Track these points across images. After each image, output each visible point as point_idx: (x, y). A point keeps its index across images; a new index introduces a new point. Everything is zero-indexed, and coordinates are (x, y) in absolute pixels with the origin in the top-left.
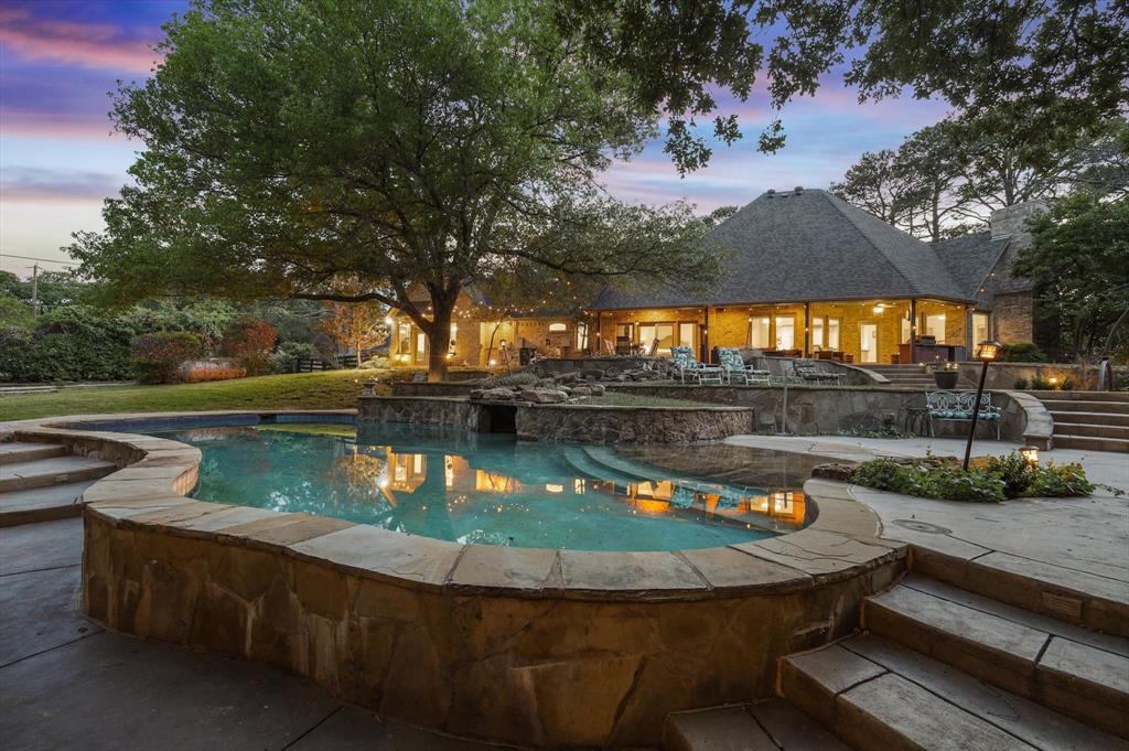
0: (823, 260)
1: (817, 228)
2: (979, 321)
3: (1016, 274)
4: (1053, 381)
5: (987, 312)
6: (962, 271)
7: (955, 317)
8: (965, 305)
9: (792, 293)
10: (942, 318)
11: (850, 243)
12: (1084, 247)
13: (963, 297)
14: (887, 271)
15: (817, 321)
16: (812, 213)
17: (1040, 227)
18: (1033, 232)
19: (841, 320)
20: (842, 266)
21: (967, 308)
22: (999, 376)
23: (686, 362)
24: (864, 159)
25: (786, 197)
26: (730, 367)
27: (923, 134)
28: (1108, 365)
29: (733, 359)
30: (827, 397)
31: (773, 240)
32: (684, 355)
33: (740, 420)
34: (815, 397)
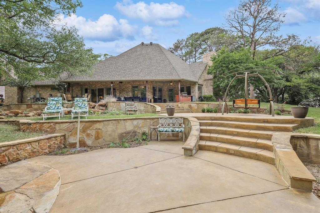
1: (154, 56)
3: (209, 73)
5: (202, 85)
6: (195, 72)
9: (142, 77)
11: (163, 61)
12: (224, 65)
14: (172, 70)
16: (154, 51)
17: (214, 59)
18: (213, 61)
19: (163, 87)
20: (160, 68)
22: (198, 107)
23: (54, 106)
24: (178, 41)
25: (147, 45)
26: (78, 108)
27: (192, 35)
28: (226, 103)
29: (81, 104)
30: (111, 124)
31: (140, 58)
32: (54, 102)
33: (35, 147)
34: (103, 125)
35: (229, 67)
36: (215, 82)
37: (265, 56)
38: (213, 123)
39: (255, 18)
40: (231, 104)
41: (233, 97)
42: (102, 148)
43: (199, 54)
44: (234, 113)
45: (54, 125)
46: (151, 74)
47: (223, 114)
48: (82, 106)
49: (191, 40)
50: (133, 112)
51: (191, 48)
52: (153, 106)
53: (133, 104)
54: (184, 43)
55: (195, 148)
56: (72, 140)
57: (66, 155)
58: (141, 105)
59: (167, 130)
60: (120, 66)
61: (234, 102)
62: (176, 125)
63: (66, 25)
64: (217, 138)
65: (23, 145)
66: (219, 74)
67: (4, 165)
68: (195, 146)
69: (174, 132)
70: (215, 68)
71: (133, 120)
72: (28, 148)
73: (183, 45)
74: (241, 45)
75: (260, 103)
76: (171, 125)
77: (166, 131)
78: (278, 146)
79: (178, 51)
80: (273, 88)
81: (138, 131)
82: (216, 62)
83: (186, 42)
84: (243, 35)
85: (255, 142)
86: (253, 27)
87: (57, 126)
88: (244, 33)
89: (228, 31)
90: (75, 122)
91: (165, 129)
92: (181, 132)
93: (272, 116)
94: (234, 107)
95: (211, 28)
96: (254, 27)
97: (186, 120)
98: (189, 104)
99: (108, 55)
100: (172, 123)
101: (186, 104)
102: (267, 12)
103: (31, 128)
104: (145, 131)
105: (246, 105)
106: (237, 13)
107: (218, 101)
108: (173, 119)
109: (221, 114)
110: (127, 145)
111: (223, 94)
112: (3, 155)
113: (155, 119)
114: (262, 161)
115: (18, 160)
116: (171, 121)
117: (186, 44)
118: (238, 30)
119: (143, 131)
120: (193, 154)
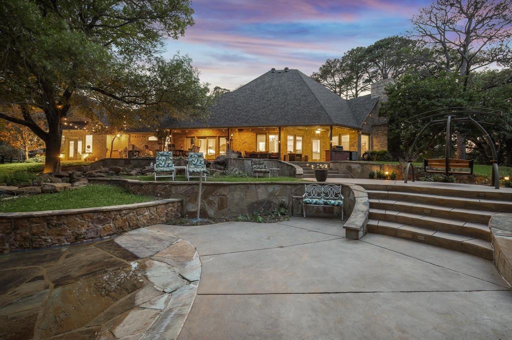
0: (291, 104)
1: (291, 88)
2: (365, 139)
3: (380, 115)
4: (387, 173)
5: (368, 135)
6: (358, 113)
7: (353, 136)
8: (358, 130)
9: (272, 121)
10: (348, 136)
11: (305, 96)
12: (408, 102)
13: (356, 126)
14: (320, 111)
15: (291, 138)
16: (291, 81)
17: (390, 92)
18: (388, 94)
19: (303, 137)
20: (300, 108)
21: (358, 132)
22: (362, 169)
23: (164, 163)
24: (327, 62)
25: (280, 72)
26: (193, 166)
27: (352, 52)
28: (411, 164)
29: (196, 160)
30: (238, 189)
31: (269, 94)
32: (164, 158)
33: (153, 213)
34: (228, 190)
35: (419, 104)
36: (391, 130)
37: (489, 84)
38: (390, 194)
39: (470, 17)
40: (420, 167)
41: (424, 153)
42: (229, 221)
43: (363, 83)
44: (425, 181)
45: (169, 186)
46: (287, 118)
47: (406, 182)
48: (198, 164)
49: (350, 60)
50: (262, 174)
51: (350, 73)
52: (291, 166)
53: (262, 162)
54: (338, 65)
55: (362, 229)
56: (191, 208)
57: (186, 226)
58: (273, 164)
59: (317, 201)
60: (240, 106)
61: (426, 163)
62: (330, 196)
63: (179, 55)
64: (396, 217)
65: (142, 209)
66: (399, 115)
67: (125, 231)
68: (363, 226)
69: (328, 204)
70: (392, 106)
71: (267, 185)
72: (146, 213)
73: (335, 69)
74: (442, 64)
75: (474, 165)
76: (323, 195)
77: (315, 204)
78: (499, 232)
79: (328, 79)
80: (504, 139)
81: (274, 201)
82: (393, 97)
83: (342, 63)
84: (445, 48)
85: (461, 226)
86: (465, 33)
87: (173, 189)
88: (448, 45)
89: (416, 43)
90: (195, 184)
91: (315, 201)
92: (338, 205)
93: (494, 187)
94: (425, 171)
95: (385, 39)
96: (468, 33)
97: (346, 188)
98: (348, 165)
99: (219, 88)
100: (324, 193)
101: (342, 164)
102: (494, 6)
103: (143, 189)
104: (284, 201)
105: (448, 168)
106: (435, 11)
107: (397, 160)
108: (326, 186)
109: (404, 181)
110: (260, 219)
111: (406, 149)
112: (124, 220)
113: (298, 185)
114: (471, 254)
115: (137, 227)
116: (323, 189)
117: (341, 66)
118: (437, 39)
119: (280, 201)
120: (359, 238)
